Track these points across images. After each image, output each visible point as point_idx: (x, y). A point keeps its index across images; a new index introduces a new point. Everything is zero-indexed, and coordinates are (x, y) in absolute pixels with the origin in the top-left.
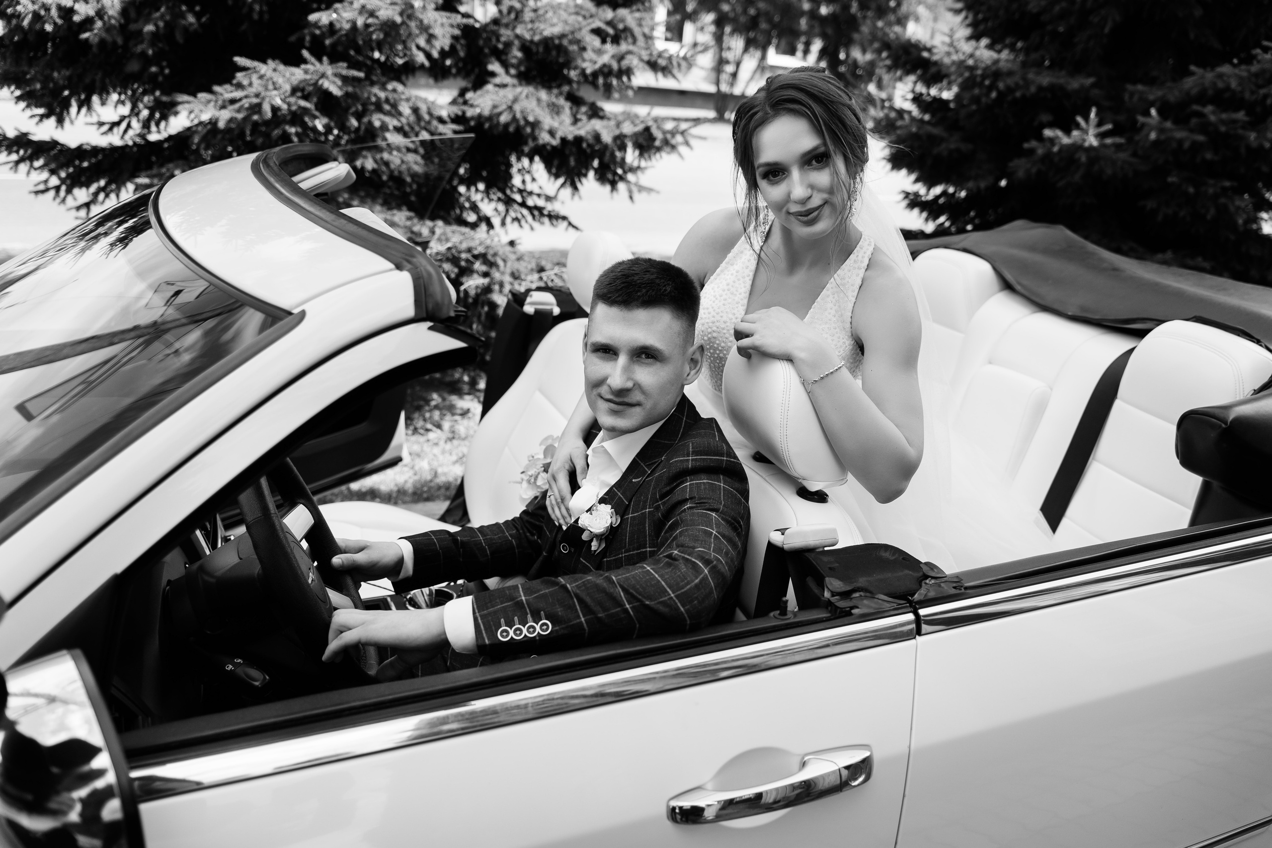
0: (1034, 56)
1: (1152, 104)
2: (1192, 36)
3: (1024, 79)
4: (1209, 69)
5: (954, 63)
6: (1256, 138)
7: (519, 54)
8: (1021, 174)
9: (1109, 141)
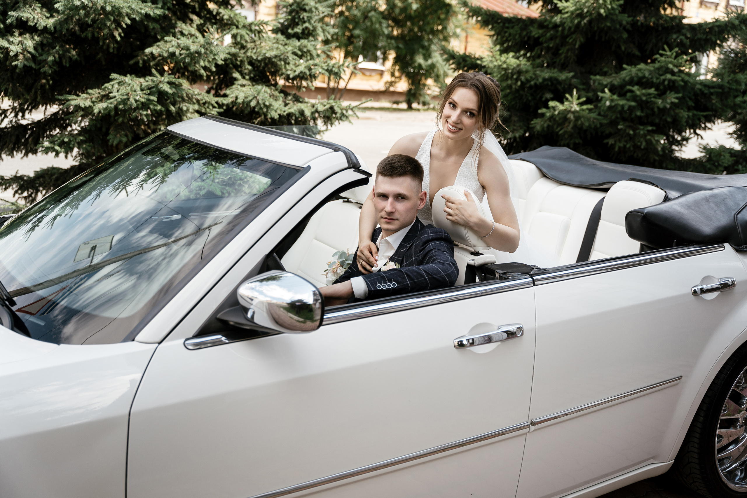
0: (538, 61)
1: (606, 86)
2: (623, 48)
3: (535, 74)
4: (633, 66)
5: (495, 66)
6: (662, 103)
7: (250, 67)
8: (538, 128)
9: (585, 107)
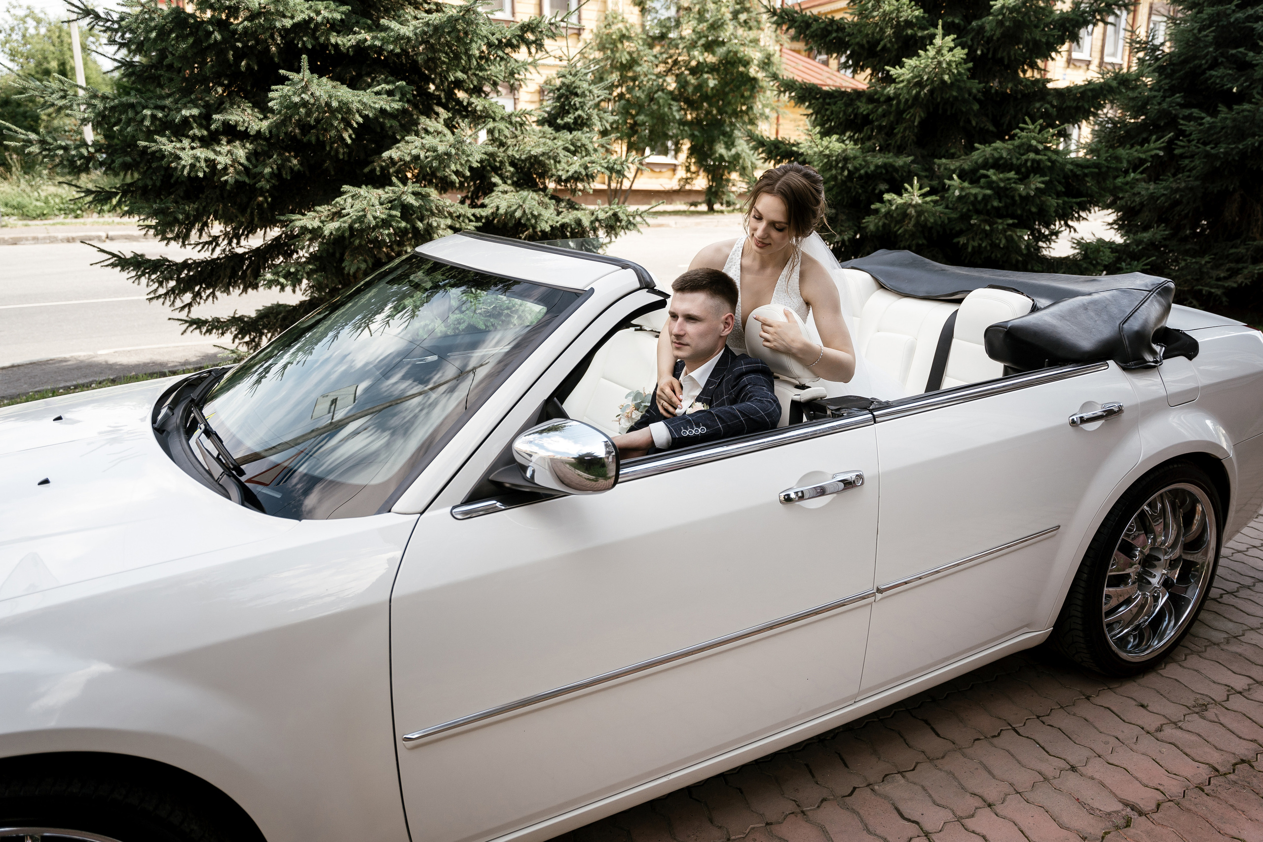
0: (868, 144)
1: (954, 172)
2: (974, 123)
3: (865, 161)
4: (987, 145)
5: (815, 153)
6: (1024, 189)
7: (512, 169)
8: (872, 227)
9: (928, 199)
